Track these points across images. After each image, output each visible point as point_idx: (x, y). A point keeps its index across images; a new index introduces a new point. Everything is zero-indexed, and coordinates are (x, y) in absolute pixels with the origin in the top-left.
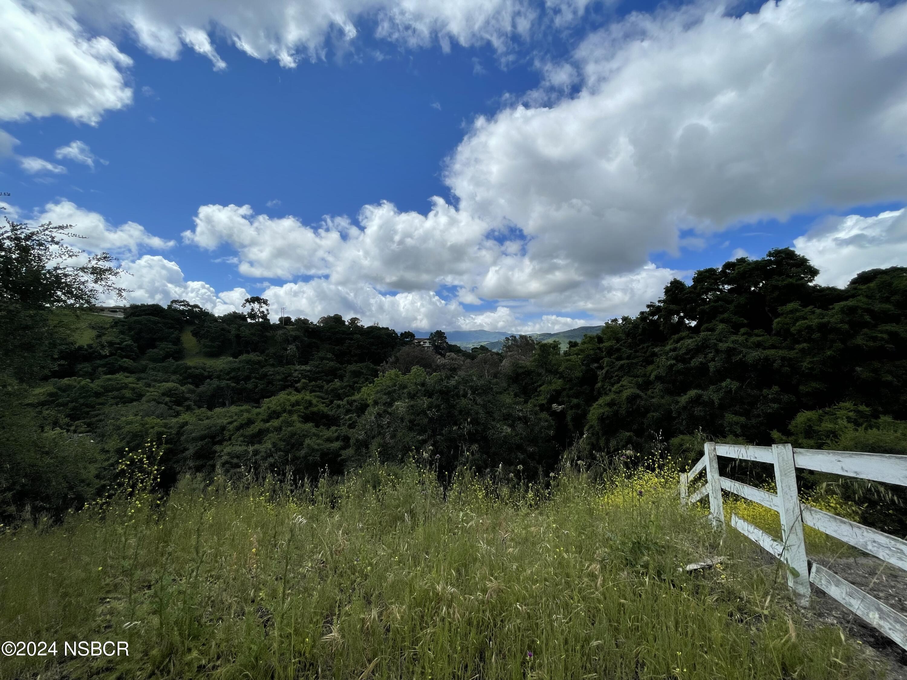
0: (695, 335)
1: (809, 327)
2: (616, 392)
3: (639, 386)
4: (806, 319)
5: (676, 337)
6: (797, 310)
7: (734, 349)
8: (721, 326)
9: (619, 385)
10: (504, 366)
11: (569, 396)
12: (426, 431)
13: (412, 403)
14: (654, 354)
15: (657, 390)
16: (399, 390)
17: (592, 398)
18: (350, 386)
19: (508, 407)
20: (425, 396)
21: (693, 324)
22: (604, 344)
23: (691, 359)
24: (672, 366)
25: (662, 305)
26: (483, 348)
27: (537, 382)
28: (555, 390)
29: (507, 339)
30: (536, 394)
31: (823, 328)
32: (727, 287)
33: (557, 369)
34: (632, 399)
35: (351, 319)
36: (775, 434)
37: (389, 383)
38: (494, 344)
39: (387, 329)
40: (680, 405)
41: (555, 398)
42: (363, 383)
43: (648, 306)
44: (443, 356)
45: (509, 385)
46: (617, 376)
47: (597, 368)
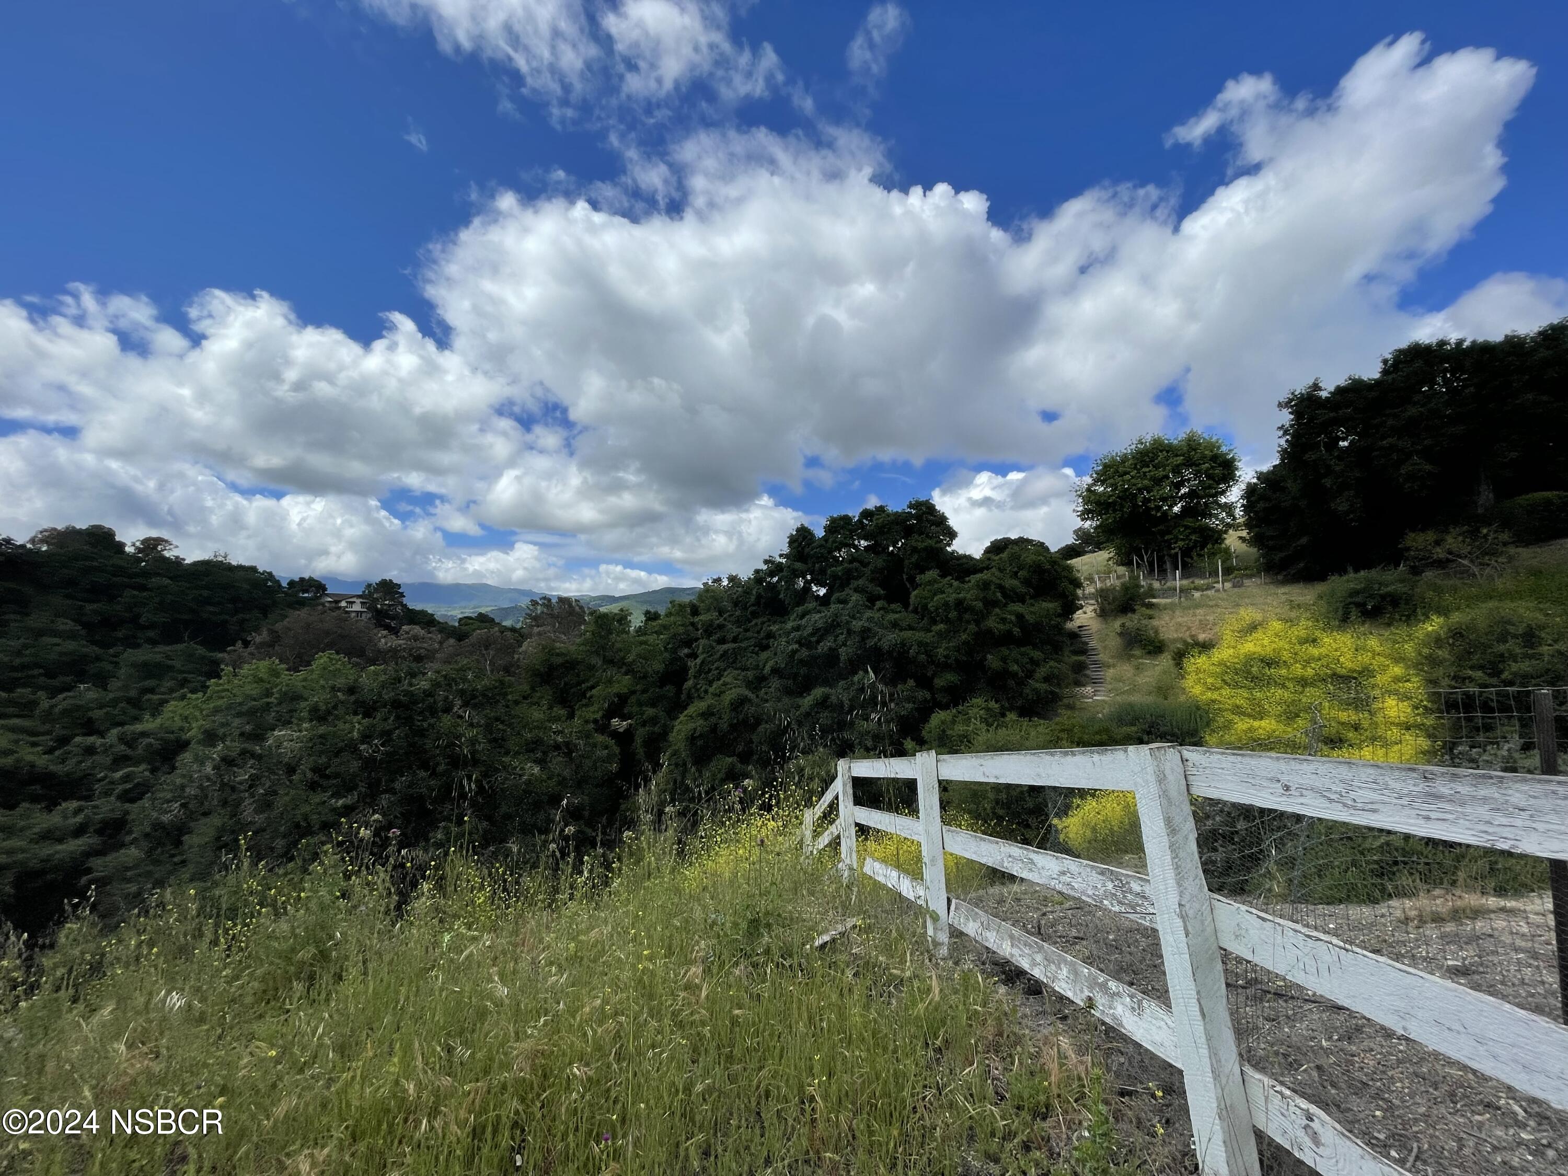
0: (823, 608)
1: (946, 604)
2: (716, 695)
3: (749, 684)
4: (943, 592)
5: (800, 609)
6: (935, 581)
7: (869, 630)
8: (855, 597)
9: (721, 682)
10: (526, 652)
11: (640, 704)
12: (355, 787)
13: (322, 729)
14: (770, 635)
15: (772, 690)
16: (280, 704)
17: (677, 707)
18: (129, 701)
19: (538, 727)
20: (356, 713)
21: (822, 592)
22: (701, 617)
23: (818, 642)
24: (794, 652)
25: (784, 561)
26: (483, 619)
27: (588, 680)
28: (619, 695)
29: (534, 603)
30: (584, 701)
31: (959, 603)
32: (864, 543)
33: (624, 658)
34: (739, 704)
35: (146, 541)
36: (909, 744)
37: (253, 690)
38: (506, 612)
39: (253, 569)
40: (802, 710)
41: (617, 708)
42: (172, 691)
43: (766, 562)
44: (395, 631)
45: (533, 689)
46: (717, 669)
47: (688, 656)
